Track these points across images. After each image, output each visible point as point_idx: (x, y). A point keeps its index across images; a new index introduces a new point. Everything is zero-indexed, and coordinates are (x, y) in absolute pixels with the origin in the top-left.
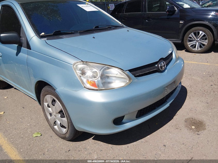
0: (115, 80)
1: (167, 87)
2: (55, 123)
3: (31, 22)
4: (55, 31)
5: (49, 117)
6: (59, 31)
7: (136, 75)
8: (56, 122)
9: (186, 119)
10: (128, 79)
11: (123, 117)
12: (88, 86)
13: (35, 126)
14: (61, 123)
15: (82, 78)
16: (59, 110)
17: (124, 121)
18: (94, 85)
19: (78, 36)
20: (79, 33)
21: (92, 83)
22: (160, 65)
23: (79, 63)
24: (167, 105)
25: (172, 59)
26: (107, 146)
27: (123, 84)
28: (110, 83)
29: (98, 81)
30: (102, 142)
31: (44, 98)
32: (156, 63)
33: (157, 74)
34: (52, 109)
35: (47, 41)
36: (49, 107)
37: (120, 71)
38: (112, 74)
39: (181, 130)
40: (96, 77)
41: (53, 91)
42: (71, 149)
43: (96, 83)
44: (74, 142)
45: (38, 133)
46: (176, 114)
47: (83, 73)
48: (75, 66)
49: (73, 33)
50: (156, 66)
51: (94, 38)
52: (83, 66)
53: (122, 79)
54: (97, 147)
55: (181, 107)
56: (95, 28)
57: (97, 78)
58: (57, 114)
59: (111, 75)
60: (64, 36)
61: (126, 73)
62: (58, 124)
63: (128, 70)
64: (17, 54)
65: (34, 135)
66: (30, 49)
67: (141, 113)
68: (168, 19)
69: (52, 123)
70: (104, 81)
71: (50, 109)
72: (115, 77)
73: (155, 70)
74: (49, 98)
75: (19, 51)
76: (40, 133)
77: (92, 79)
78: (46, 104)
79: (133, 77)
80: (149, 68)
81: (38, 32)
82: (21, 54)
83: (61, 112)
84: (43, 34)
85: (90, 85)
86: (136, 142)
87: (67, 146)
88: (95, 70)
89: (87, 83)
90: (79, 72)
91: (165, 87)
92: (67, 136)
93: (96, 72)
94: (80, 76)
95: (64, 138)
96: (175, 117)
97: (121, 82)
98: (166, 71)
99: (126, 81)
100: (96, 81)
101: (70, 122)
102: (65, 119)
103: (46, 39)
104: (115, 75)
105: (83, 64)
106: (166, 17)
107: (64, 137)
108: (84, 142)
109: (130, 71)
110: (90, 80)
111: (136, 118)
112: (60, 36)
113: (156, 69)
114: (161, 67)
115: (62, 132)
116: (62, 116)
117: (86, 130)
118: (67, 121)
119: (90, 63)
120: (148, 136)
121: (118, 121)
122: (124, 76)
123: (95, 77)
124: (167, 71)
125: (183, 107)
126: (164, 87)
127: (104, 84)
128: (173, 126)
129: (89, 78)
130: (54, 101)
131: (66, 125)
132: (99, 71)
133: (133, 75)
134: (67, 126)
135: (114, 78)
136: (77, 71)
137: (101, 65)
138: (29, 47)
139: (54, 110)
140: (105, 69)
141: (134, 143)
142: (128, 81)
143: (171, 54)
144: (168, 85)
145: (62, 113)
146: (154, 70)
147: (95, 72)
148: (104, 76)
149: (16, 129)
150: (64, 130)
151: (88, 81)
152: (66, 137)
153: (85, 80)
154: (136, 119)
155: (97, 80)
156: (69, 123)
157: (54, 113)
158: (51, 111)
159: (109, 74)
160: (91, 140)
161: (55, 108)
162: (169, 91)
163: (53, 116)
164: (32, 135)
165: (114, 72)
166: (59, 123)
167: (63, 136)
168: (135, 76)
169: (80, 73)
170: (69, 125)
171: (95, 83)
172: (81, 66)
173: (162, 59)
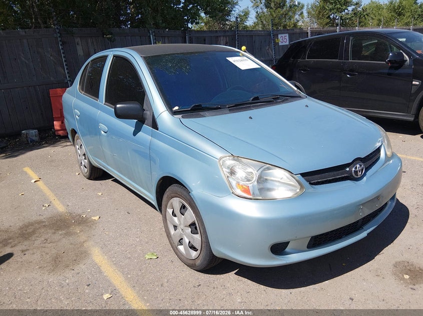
0: (278, 186)
1: (363, 204)
2: (181, 242)
3: (160, 89)
4: (194, 105)
5: (172, 231)
6: (200, 105)
7: (312, 182)
8: (182, 239)
9: (396, 263)
10: (299, 187)
11: (287, 244)
12: (239, 192)
13: (147, 243)
14: (191, 242)
15: (231, 180)
16: (190, 222)
17: (287, 249)
18: (246, 191)
19: (226, 114)
20: (229, 107)
21: (244, 188)
22: (353, 169)
23: (228, 158)
24: (363, 235)
25: (379, 158)
26: (257, 287)
27: (290, 194)
28: (269, 190)
29: (253, 186)
30: (249, 281)
31: (168, 202)
32: (348, 165)
33: (348, 183)
34: (179, 220)
35: (182, 120)
36: (175, 216)
37: (287, 174)
38: (274, 177)
39: (383, 278)
40: (251, 181)
41: (185, 193)
42: (202, 283)
43: (251, 189)
44: (208, 275)
45: (152, 254)
46: (381, 253)
47: (232, 173)
48: (221, 162)
49: (220, 108)
50: (348, 169)
51: (251, 118)
52: (233, 162)
53: (288, 186)
54: (242, 286)
55: (392, 241)
56: (252, 100)
57: (253, 181)
58: (186, 228)
59: (272, 178)
60: (206, 113)
61: (297, 178)
62: (185, 242)
63: (300, 174)
64: (135, 133)
65: (147, 257)
66: (157, 129)
67: (316, 242)
68: (389, 74)
69: (176, 241)
70: (261, 186)
71: (176, 219)
72: (279, 181)
73: (345, 177)
74: (176, 202)
75: (138, 129)
76: (155, 254)
77: (244, 183)
78: (170, 211)
79: (306, 184)
80: (335, 173)
81: (169, 105)
82: (140, 134)
83: (193, 225)
84: (176, 108)
85: (241, 190)
86: (304, 288)
87: (196, 278)
88: (250, 170)
89: (237, 187)
90: (226, 171)
91: (360, 205)
92: (198, 262)
93: (252, 173)
94: (228, 177)
95: (192, 266)
96: (377, 257)
97: (287, 190)
98: (365, 178)
99: (296, 190)
100: (250, 185)
101: (206, 242)
102: (197, 237)
103: (180, 116)
104: (279, 180)
105: (234, 160)
106: (386, 71)
107: (192, 264)
108: (223, 276)
109: (303, 175)
110: (242, 183)
111: (308, 247)
112: (201, 113)
113: (346, 175)
114: (356, 172)
115: (191, 256)
116: (194, 231)
117: (228, 256)
118: (200, 239)
119: (243, 159)
120: (326, 282)
121: (278, 249)
122: (293, 182)
123: (249, 180)
124: (367, 179)
125: (395, 241)
126: (358, 204)
127: (261, 190)
128: (372, 271)
129: (239, 181)
130: (183, 207)
131: (198, 246)
132: (256, 172)
133: (308, 181)
134: (199, 248)
135: (277, 184)
136: (224, 169)
137: (259, 163)
138: (155, 125)
139: (181, 221)
140: (264, 170)
141: (302, 288)
142: (298, 190)
143: (378, 150)
144: (367, 202)
145: (194, 227)
146: (343, 176)
147: (249, 173)
148: (262, 179)
149: (119, 244)
150: (194, 254)
151: (239, 184)
152: (195, 264)
153: (234, 183)
154: (307, 249)
155: (253, 184)
156: (203, 243)
157: (182, 226)
158: (177, 222)
159: (271, 177)
160: (232, 276)
161: (185, 219)
162: (367, 212)
163: (179, 230)
164: (143, 256)
165: (278, 174)
166: (187, 241)
167: (191, 262)
168: (311, 184)
169: (228, 173)
170: (203, 245)
171: (249, 189)
172: (230, 162)
173: (358, 160)
